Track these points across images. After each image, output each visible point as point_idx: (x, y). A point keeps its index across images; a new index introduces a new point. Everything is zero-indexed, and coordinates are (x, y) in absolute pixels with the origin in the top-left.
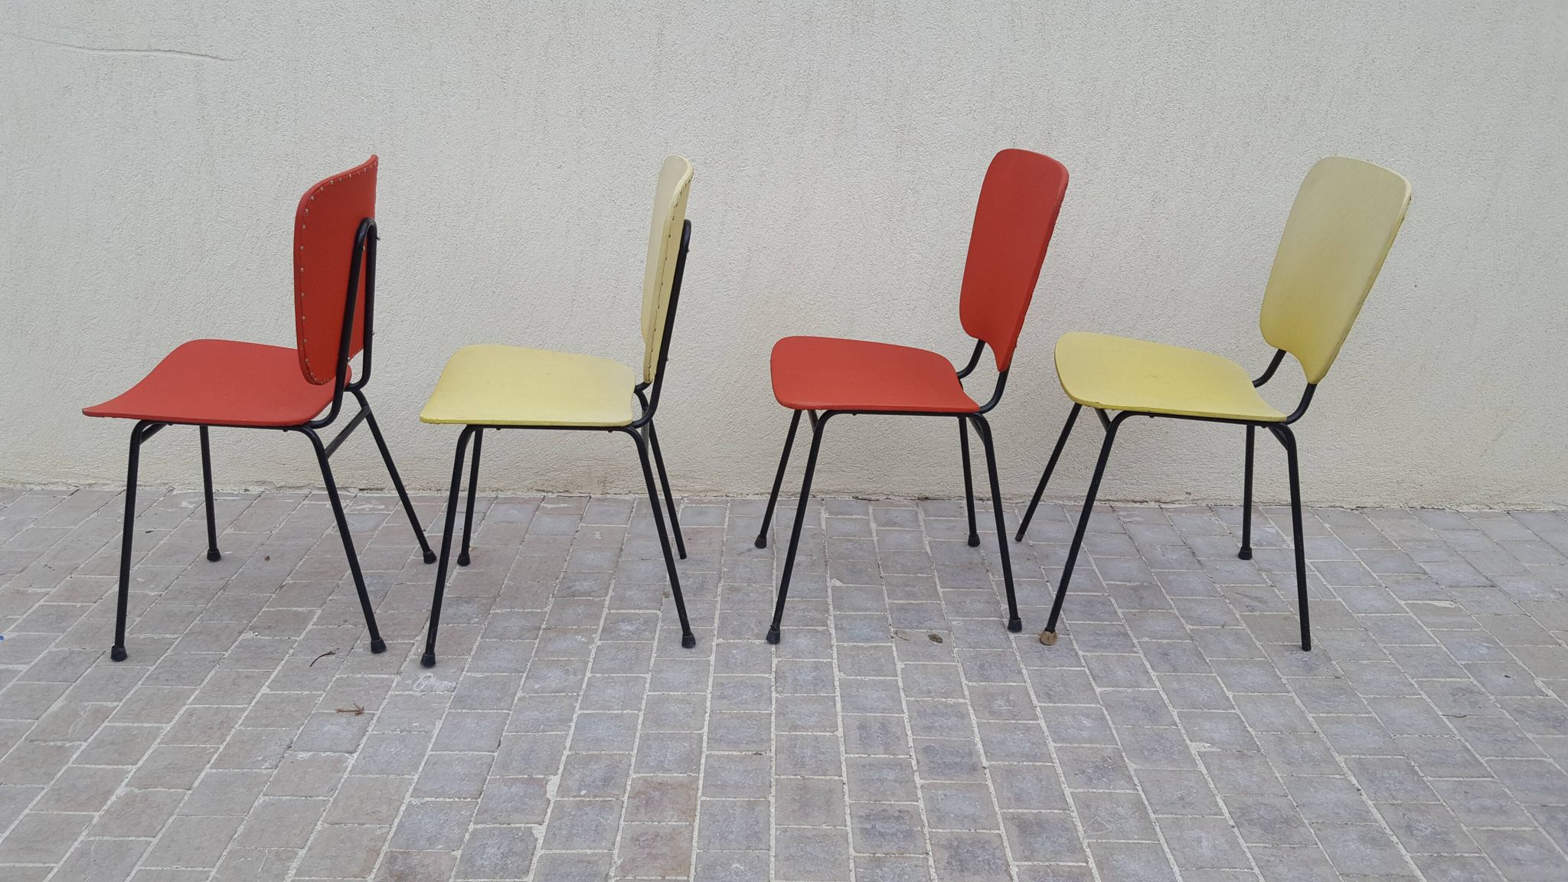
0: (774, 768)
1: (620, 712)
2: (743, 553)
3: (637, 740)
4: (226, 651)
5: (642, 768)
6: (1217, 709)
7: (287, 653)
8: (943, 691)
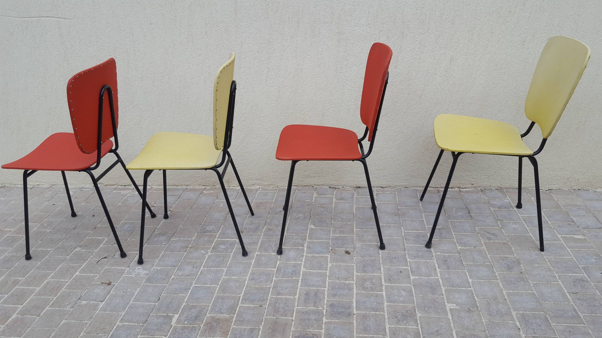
0: (266, 313)
1: (210, 285)
2: (278, 213)
3: (214, 299)
4: (68, 256)
5: (212, 312)
6: (463, 287)
7: (90, 257)
8: (345, 277)
